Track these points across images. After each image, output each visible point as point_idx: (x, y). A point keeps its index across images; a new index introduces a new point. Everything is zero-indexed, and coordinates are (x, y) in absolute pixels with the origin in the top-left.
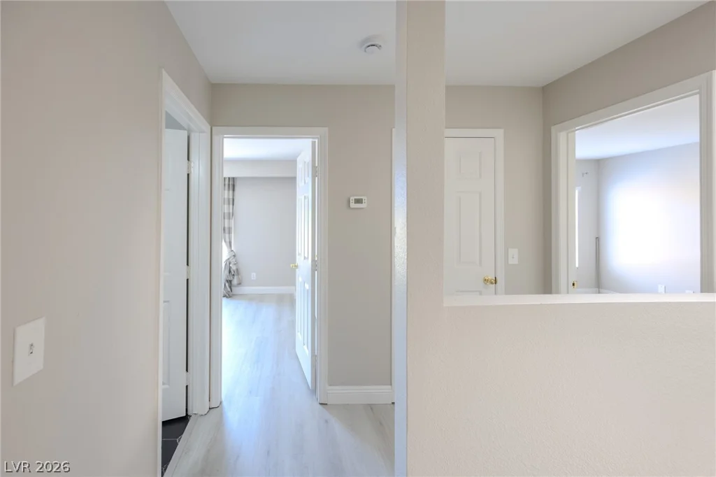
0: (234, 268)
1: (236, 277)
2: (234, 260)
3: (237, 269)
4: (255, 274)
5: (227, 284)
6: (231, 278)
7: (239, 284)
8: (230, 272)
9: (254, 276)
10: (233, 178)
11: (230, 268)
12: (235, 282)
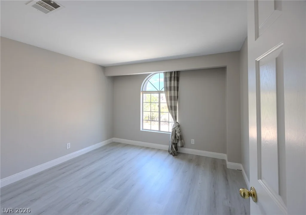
0: (178, 135)
1: (179, 141)
2: (178, 129)
3: (181, 136)
4: (193, 140)
5: (173, 146)
6: (177, 142)
7: (182, 146)
8: (175, 137)
9: (193, 141)
10: (178, 72)
11: (176, 134)
12: (179, 144)
